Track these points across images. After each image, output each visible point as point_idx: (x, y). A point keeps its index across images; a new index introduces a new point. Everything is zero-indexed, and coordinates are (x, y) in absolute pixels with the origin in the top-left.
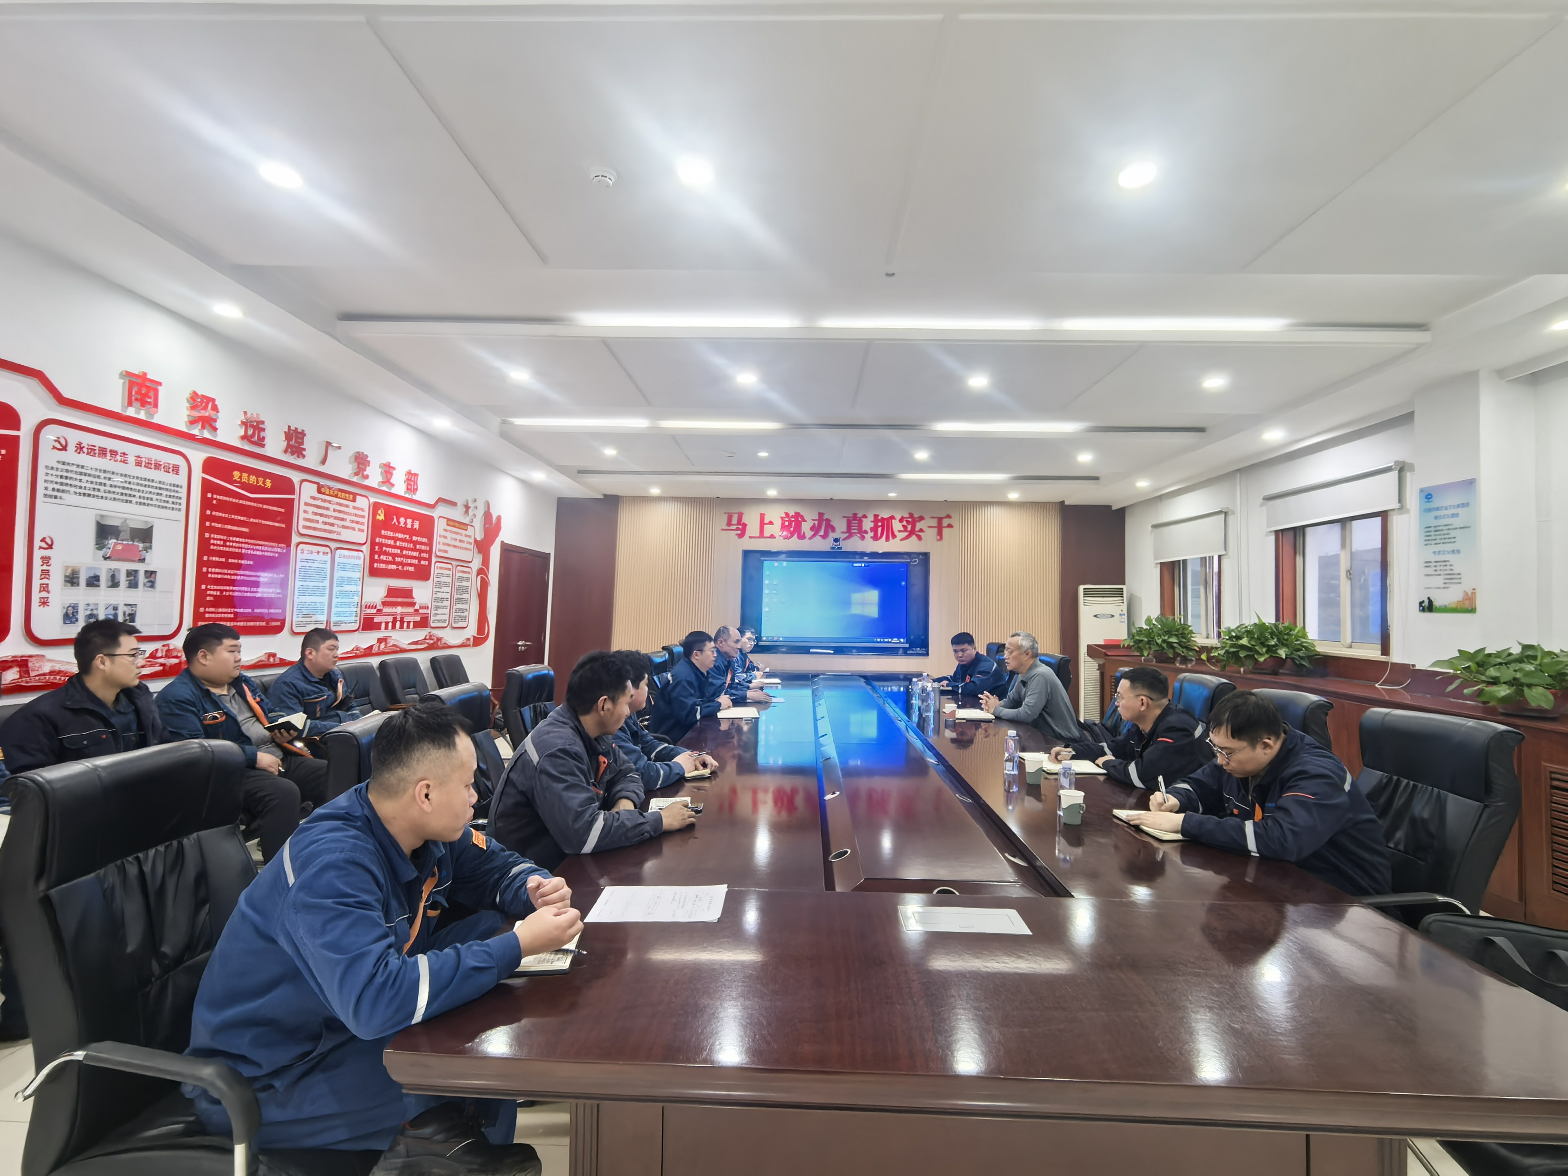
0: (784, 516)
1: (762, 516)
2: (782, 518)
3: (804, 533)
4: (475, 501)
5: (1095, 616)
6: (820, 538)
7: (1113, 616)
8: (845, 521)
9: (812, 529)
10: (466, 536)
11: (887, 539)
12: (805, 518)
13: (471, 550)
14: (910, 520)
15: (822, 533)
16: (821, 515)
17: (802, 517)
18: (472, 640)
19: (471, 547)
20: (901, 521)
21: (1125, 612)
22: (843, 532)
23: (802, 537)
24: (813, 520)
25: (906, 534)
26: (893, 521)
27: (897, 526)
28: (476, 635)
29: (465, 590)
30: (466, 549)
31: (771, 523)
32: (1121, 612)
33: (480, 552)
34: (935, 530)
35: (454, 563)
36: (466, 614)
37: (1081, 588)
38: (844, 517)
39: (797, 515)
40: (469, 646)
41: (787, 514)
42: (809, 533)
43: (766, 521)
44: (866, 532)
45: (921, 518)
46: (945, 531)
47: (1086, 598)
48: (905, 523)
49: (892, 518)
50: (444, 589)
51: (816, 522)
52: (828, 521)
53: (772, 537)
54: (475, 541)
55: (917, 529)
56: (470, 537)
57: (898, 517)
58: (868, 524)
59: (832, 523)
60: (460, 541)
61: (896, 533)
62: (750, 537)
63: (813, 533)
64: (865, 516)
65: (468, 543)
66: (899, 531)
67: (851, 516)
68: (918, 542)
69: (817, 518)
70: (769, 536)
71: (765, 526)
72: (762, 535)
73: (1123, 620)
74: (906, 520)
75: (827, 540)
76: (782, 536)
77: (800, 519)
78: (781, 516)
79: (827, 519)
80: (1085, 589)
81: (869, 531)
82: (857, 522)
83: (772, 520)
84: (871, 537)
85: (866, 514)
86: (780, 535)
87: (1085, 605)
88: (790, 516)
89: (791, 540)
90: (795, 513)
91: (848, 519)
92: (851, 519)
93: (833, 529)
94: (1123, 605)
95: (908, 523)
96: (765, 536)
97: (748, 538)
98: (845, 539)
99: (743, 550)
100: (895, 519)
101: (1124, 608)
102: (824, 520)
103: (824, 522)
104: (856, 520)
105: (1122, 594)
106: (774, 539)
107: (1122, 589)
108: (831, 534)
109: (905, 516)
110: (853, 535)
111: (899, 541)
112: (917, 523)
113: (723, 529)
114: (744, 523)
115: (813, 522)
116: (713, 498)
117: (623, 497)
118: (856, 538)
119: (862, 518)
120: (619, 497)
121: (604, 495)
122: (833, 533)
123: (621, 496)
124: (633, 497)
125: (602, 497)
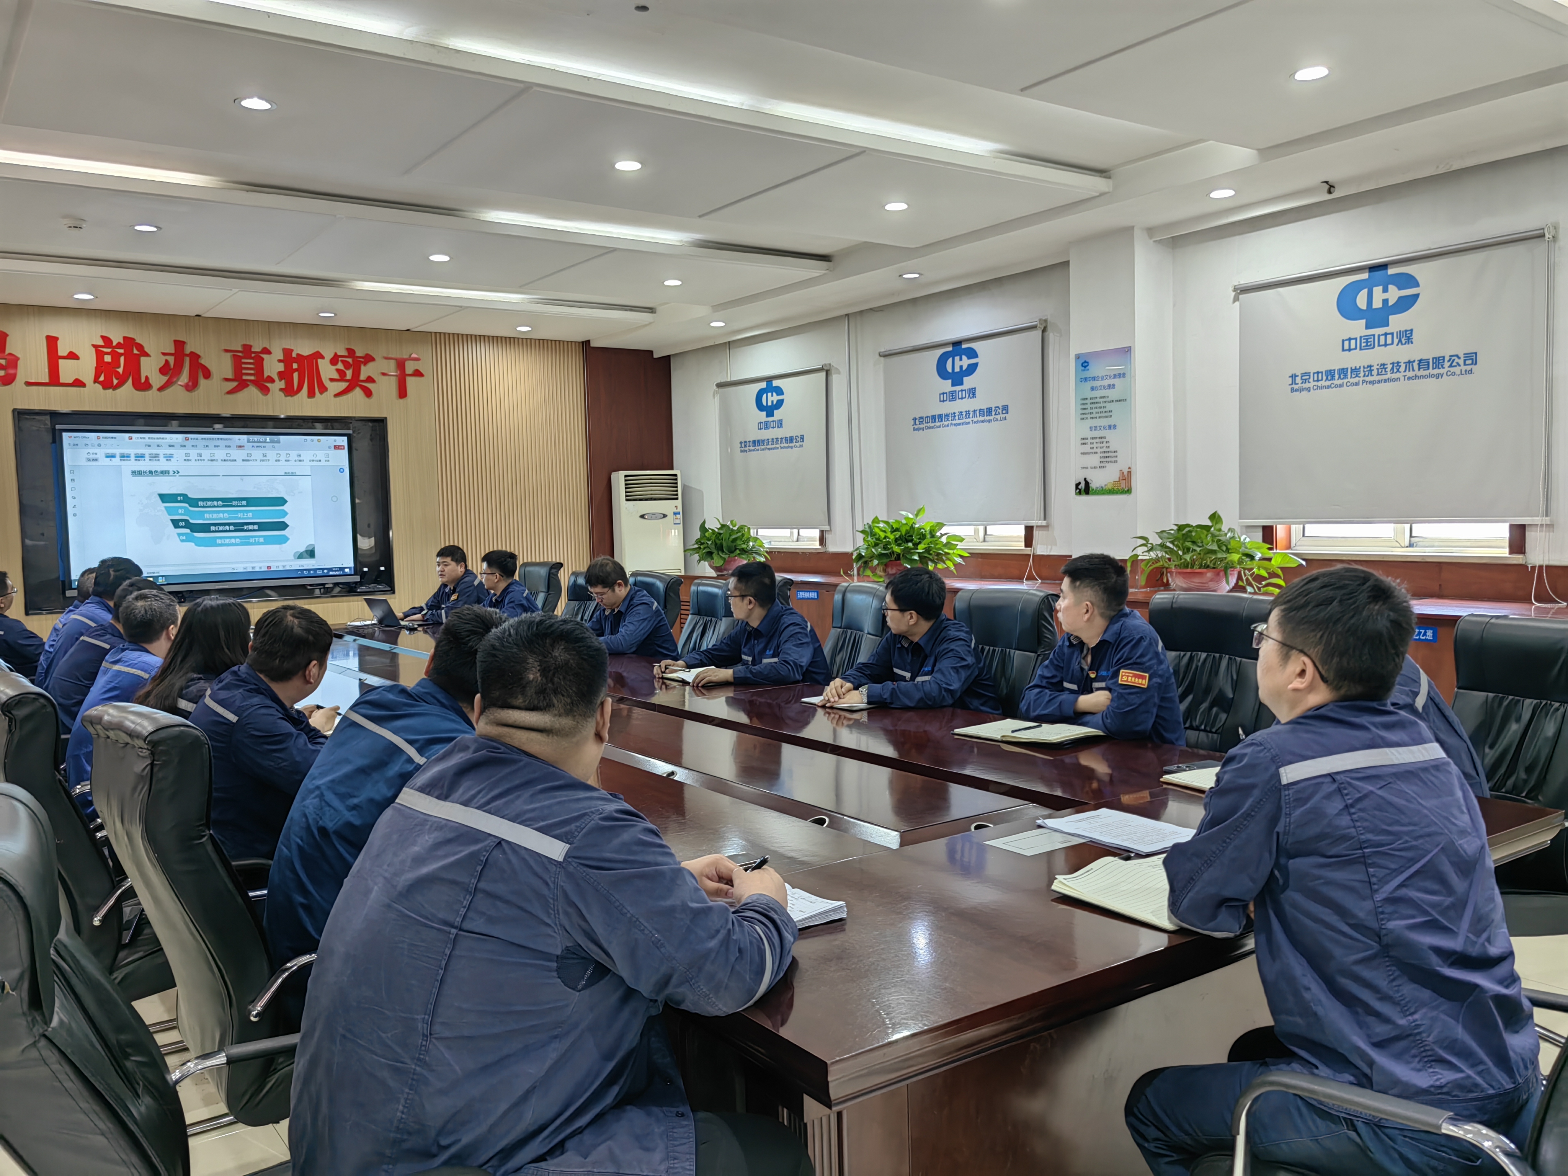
0: (100, 342)
1: (52, 342)
2: (95, 346)
3: (147, 378)
5: (642, 517)
6: (182, 388)
7: (665, 516)
8: (228, 359)
9: (163, 370)
11: (311, 394)
12: (146, 349)
14: (350, 360)
15: (184, 378)
16: (179, 345)
17: (140, 347)
20: (334, 361)
21: (680, 509)
22: (227, 380)
23: (143, 386)
24: (164, 354)
26: (319, 361)
27: (327, 370)
31: (72, 356)
32: (675, 511)
34: (394, 381)
37: (620, 476)
38: (226, 351)
39: (128, 342)
41: (107, 340)
42: (157, 380)
43: (62, 351)
44: (271, 380)
45: (369, 359)
46: (411, 382)
47: (627, 490)
48: (340, 366)
49: (318, 355)
51: (171, 359)
52: (195, 357)
53: (79, 383)
55: (363, 377)
57: (328, 355)
58: (273, 366)
59: (202, 361)
61: (327, 383)
62: (29, 384)
63: (165, 379)
64: (267, 351)
66: (332, 380)
67: (240, 349)
68: (367, 399)
69: (173, 352)
70: (71, 381)
71: (61, 361)
72: (54, 380)
73: (678, 521)
74: (342, 361)
75: (195, 393)
76: (100, 383)
77: (135, 352)
78: (95, 343)
79: (192, 353)
80: (626, 476)
81: (276, 377)
82: (252, 361)
83: (74, 351)
84: (281, 390)
85: (268, 348)
86: (96, 380)
87: (627, 500)
88: (114, 344)
89: (118, 391)
90: (125, 338)
91: (234, 355)
92: (240, 354)
93: (207, 374)
94: (677, 499)
95: (347, 365)
96: (62, 381)
97: (24, 386)
98: (230, 392)
99: (14, 410)
100: (323, 357)
101: (679, 503)
102: (187, 355)
103: (187, 360)
104: (251, 358)
105: (676, 483)
106: (82, 389)
107: (676, 475)
108: (202, 382)
109: (339, 354)
110: (248, 386)
111: (333, 397)
112: (363, 367)
114: (10, 354)
115: (164, 358)
118: (253, 390)
119: (262, 355)
122: (206, 381)
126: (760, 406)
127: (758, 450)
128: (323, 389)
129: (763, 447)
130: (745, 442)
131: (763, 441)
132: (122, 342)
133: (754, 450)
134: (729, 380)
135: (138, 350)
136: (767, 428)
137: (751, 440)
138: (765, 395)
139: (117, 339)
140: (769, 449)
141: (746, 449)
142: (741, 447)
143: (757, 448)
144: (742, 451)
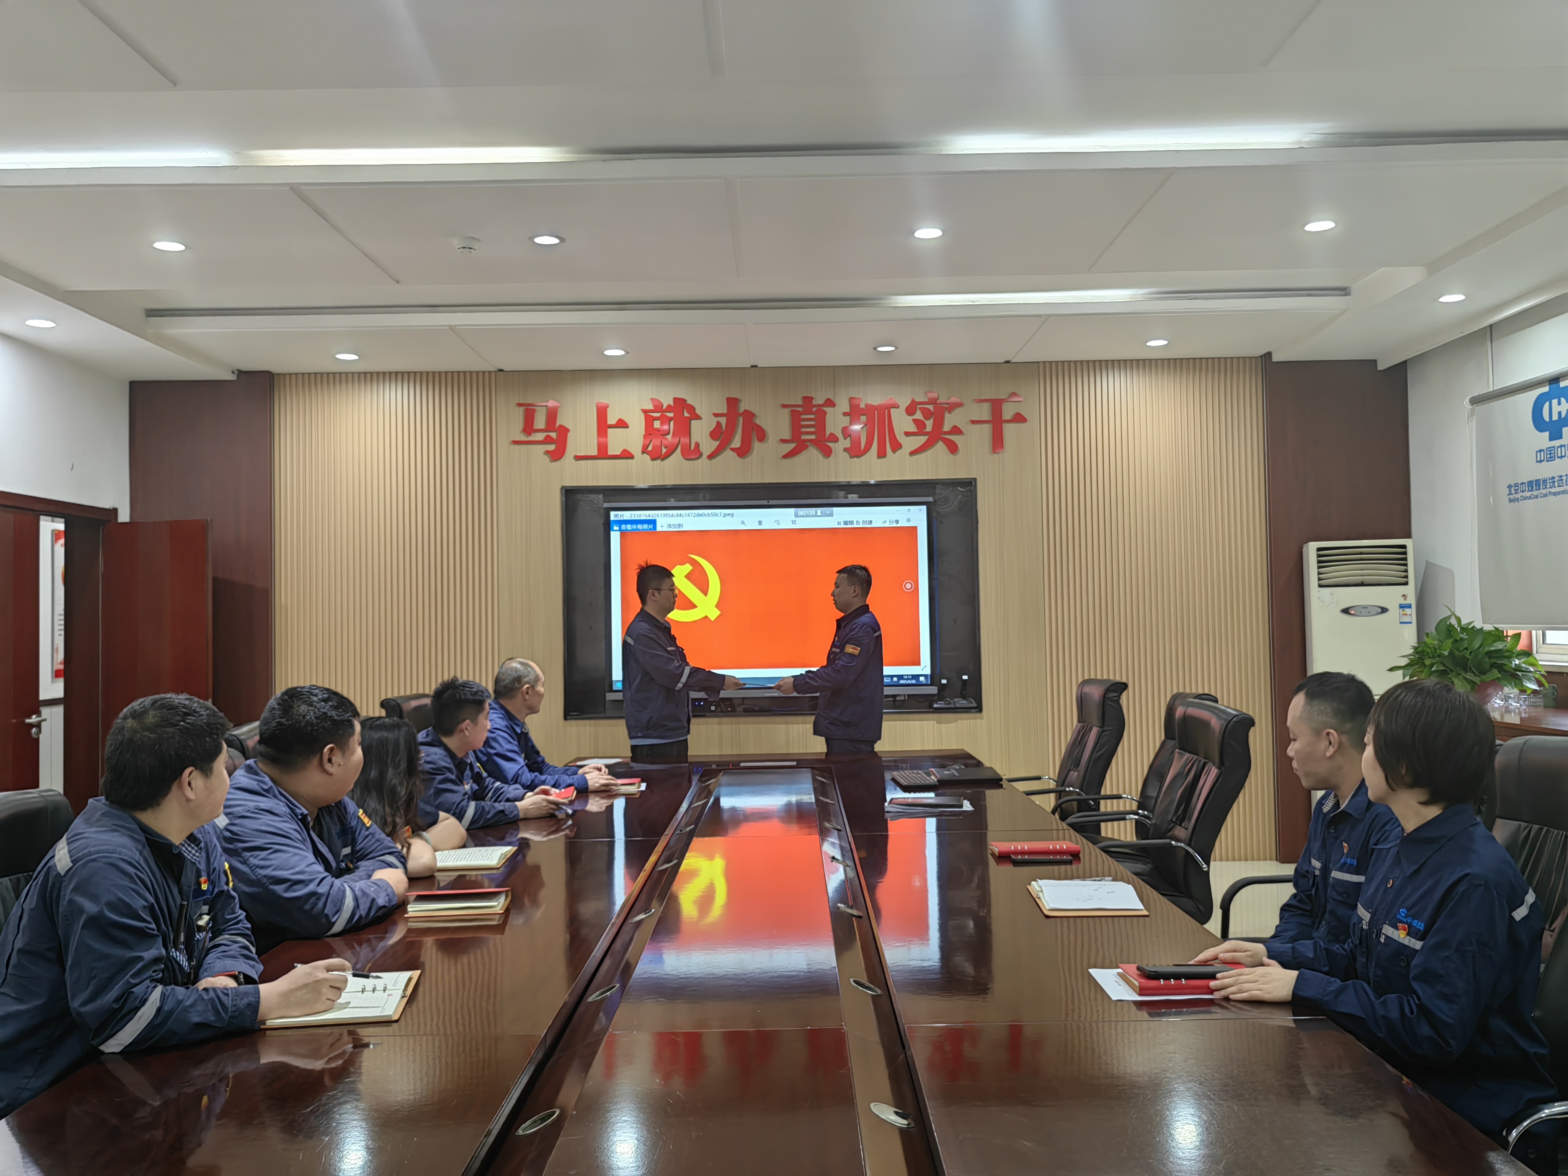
0: (651, 407)
1: (601, 410)
2: (645, 412)
3: (697, 445)
5: (1346, 611)
6: (734, 454)
7: (1384, 610)
8: (785, 416)
9: (714, 435)
11: (882, 454)
12: (697, 412)
14: (931, 407)
15: (736, 443)
16: (732, 403)
17: (691, 409)
20: (910, 410)
21: (1412, 600)
22: (783, 441)
23: (692, 453)
24: (716, 415)
25: (923, 439)
26: (892, 410)
27: (902, 422)
31: (622, 424)
32: (1403, 602)
34: (986, 430)
37: (1311, 549)
38: (784, 406)
39: (680, 403)
41: (657, 403)
42: (708, 446)
43: (612, 420)
44: (834, 439)
45: (955, 405)
46: (1009, 430)
47: (1322, 570)
48: (919, 415)
49: (893, 405)
51: (723, 421)
52: (749, 416)
53: (626, 455)
55: (947, 427)
57: (904, 403)
58: (835, 421)
59: (757, 422)
61: (901, 438)
62: (578, 458)
63: (717, 443)
64: (830, 403)
66: (907, 434)
67: (800, 403)
68: (951, 456)
69: (725, 411)
70: (618, 453)
71: (610, 431)
73: (1407, 619)
74: (921, 409)
75: (748, 460)
76: (648, 453)
77: (686, 415)
78: (645, 408)
79: (746, 411)
80: (1319, 549)
81: (840, 435)
82: (813, 416)
83: (624, 419)
84: (846, 450)
85: (833, 399)
86: (644, 451)
87: (1320, 586)
88: (664, 407)
89: (666, 461)
90: (675, 399)
91: (792, 411)
92: (800, 409)
93: (762, 436)
94: (1406, 584)
95: (927, 414)
96: (610, 453)
97: (573, 460)
98: (787, 456)
99: (563, 488)
100: (898, 407)
101: (1410, 591)
102: (741, 414)
103: (741, 419)
104: (812, 413)
105: (1405, 559)
106: (630, 461)
107: (1404, 547)
108: (757, 446)
109: (917, 400)
110: (806, 447)
111: (908, 455)
112: (947, 415)
113: (516, 442)
114: (561, 426)
115: (716, 419)
116: (490, 372)
117: (284, 375)
118: (813, 453)
119: (824, 409)
120: (275, 376)
121: (237, 372)
122: (760, 444)
123: (279, 375)
124: (307, 376)
125: (233, 377)
126: (1539, 423)
127: (1537, 497)
128: (896, 446)
129: (1544, 491)
130: (1516, 485)
131: (1545, 481)
132: (672, 404)
133: (1530, 498)
134: (1491, 390)
135: (688, 412)
136: (1551, 459)
137: (1525, 481)
138: (1547, 404)
140: (1555, 494)
141: (1518, 496)
142: (1510, 494)
143: (1535, 493)
144: (1511, 501)
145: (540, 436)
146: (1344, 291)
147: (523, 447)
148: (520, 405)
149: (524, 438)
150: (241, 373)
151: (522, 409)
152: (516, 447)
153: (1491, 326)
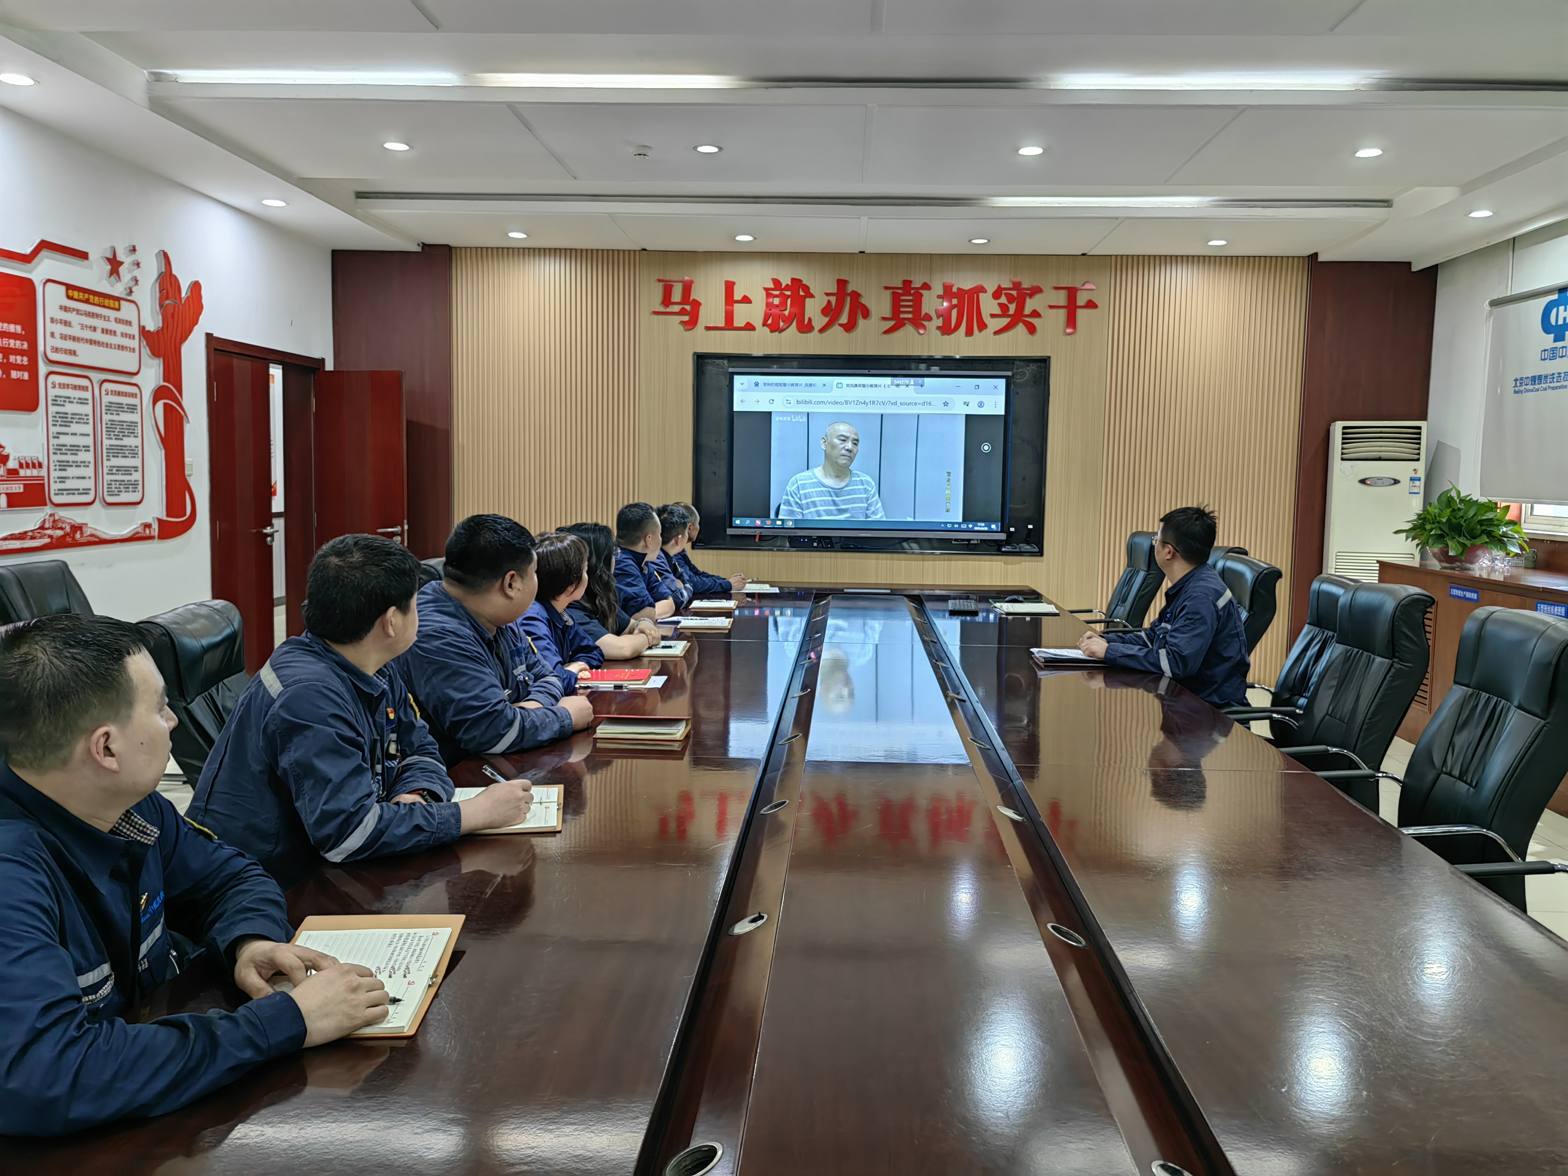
0: (771, 286)
1: (730, 287)
2: (766, 289)
3: (810, 319)
4: (134, 250)
5: (1363, 481)
6: (841, 329)
7: (1396, 482)
8: (887, 297)
9: (825, 311)
10: (118, 321)
11: (969, 332)
12: (812, 291)
13: (134, 350)
14: (1014, 293)
15: (844, 319)
16: (842, 284)
17: (806, 288)
18: (155, 526)
19: (134, 344)
20: (996, 295)
21: (1421, 474)
22: (884, 319)
23: (806, 328)
24: (827, 294)
25: (1005, 321)
26: (981, 295)
27: (988, 305)
28: (165, 518)
29: (130, 429)
30: (121, 348)
31: (746, 300)
32: (1413, 475)
33: (155, 353)
34: (1062, 314)
35: (96, 376)
36: (137, 476)
37: (1338, 428)
38: (886, 288)
39: (796, 283)
40: (151, 538)
41: (777, 282)
42: (819, 321)
43: (738, 296)
44: (928, 318)
45: (1036, 291)
46: (1082, 314)
47: (1345, 446)
48: (1003, 300)
49: (981, 289)
50: (75, 428)
51: (833, 299)
52: (856, 295)
53: (749, 327)
54: (143, 331)
55: (1027, 311)
56: (129, 323)
57: (991, 288)
58: (930, 302)
59: (863, 301)
60: (105, 331)
61: (987, 319)
62: (708, 328)
63: (826, 320)
64: (926, 286)
65: (124, 335)
66: (993, 316)
67: (900, 285)
68: (1030, 336)
69: (835, 291)
70: (743, 325)
71: (736, 305)
72: (729, 324)
73: (1415, 490)
74: (1005, 294)
75: (853, 334)
76: (768, 326)
77: (802, 293)
78: (766, 286)
79: (853, 291)
80: (1344, 428)
81: (933, 315)
82: (911, 298)
83: (748, 295)
84: (938, 328)
85: (928, 283)
86: (765, 324)
87: (1342, 459)
88: (783, 286)
89: (783, 333)
90: (793, 280)
91: (893, 293)
92: (900, 291)
93: (866, 314)
94: (1418, 460)
95: (1011, 298)
96: (736, 324)
97: (704, 330)
98: (888, 332)
99: (695, 353)
100: (986, 292)
101: (1421, 467)
102: (849, 294)
103: (848, 299)
104: (910, 295)
105: (1419, 439)
106: (752, 332)
107: (1420, 428)
108: (861, 322)
109: (1003, 286)
110: (904, 324)
111: (992, 335)
112: (1028, 300)
113: (656, 313)
114: (694, 300)
115: (827, 298)
116: (635, 251)
117: (461, 248)
118: (909, 329)
119: (921, 291)
120: (453, 249)
121: (421, 245)
122: (865, 321)
123: (456, 248)
124: (479, 249)
125: (419, 249)
126: (1547, 327)
127: (1537, 390)
129: (1544, 386)
130: (1522, 379)
131: (1546, 377)
132: (790, 283)
133: (1532, 391)
134: (1509, 294)
135: (803, 291)
136: (1553, 358)
137: (1530, 376)
138: (1555, 310)
139: (786, 281)
140: (1553, 388)
141: (1522, 388)
142: (1516, 386)
143: (1537, 386)
144: (1516, 392)
145: (677, 308)
146: (1387, 203)
147: (661, 317)
148: (659, 281)
149: (662, 309)
150: (424, 246)
151: (661, 284)
152: (656, 317)
153: (1514, 238)
